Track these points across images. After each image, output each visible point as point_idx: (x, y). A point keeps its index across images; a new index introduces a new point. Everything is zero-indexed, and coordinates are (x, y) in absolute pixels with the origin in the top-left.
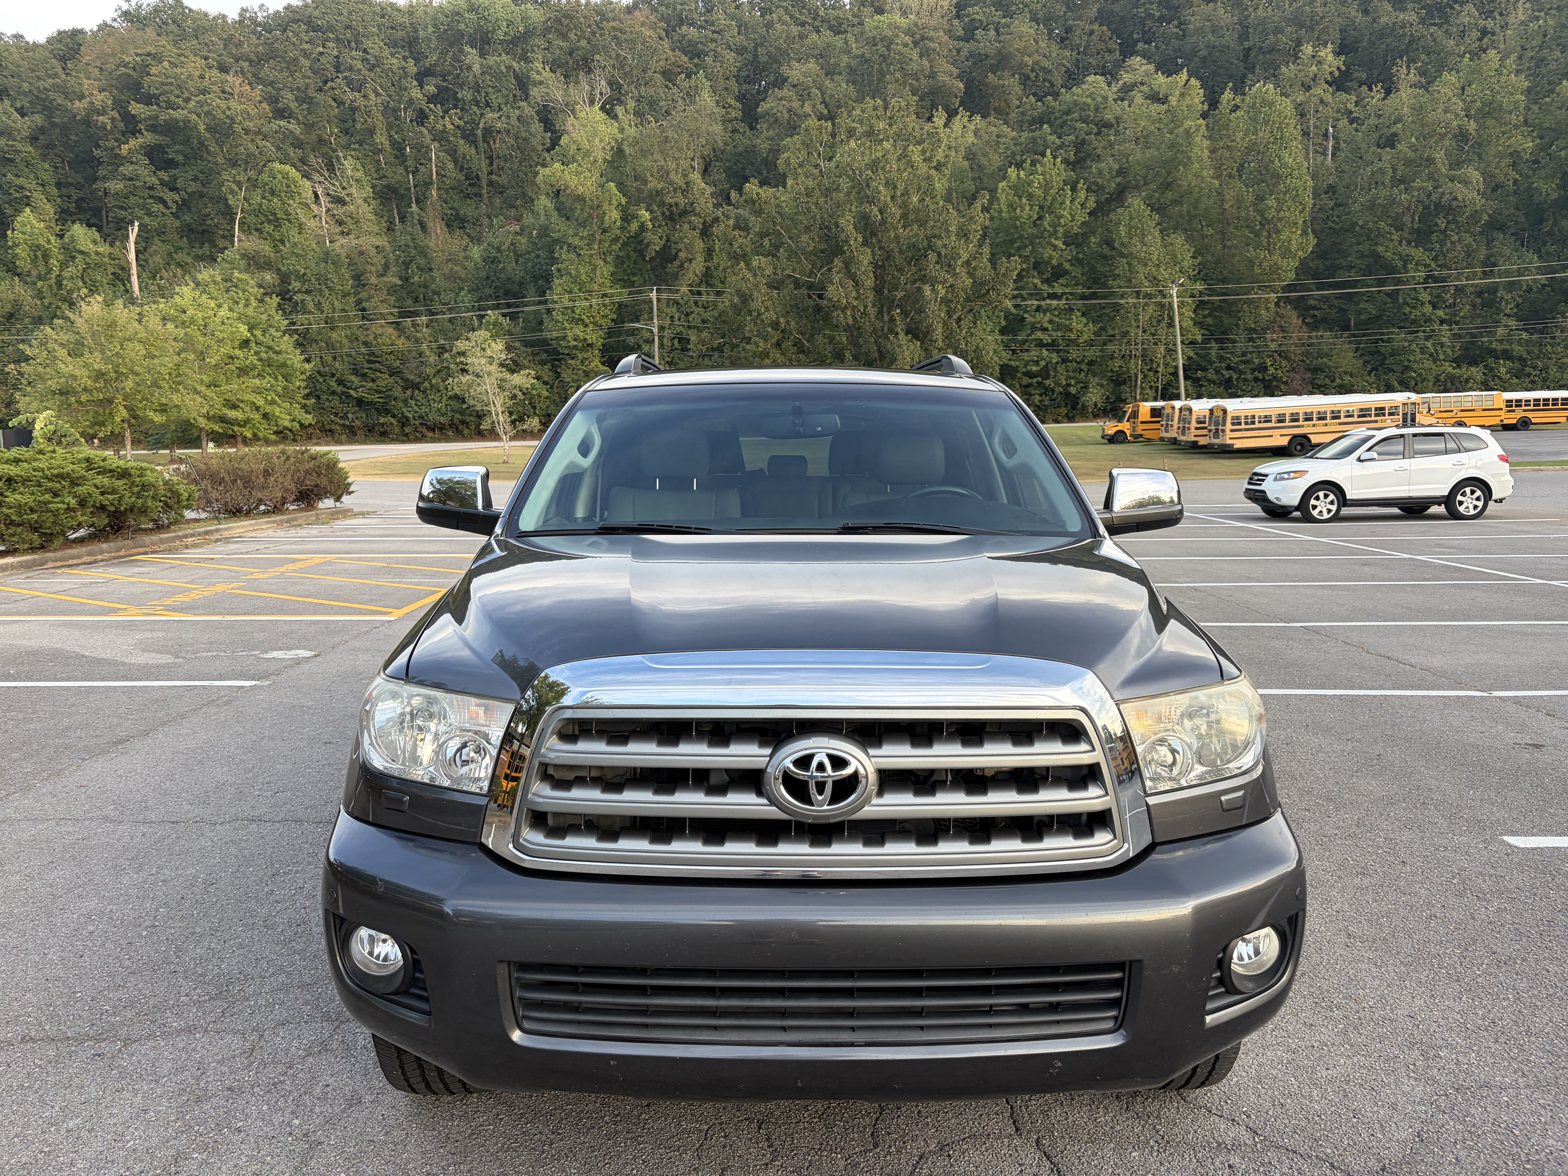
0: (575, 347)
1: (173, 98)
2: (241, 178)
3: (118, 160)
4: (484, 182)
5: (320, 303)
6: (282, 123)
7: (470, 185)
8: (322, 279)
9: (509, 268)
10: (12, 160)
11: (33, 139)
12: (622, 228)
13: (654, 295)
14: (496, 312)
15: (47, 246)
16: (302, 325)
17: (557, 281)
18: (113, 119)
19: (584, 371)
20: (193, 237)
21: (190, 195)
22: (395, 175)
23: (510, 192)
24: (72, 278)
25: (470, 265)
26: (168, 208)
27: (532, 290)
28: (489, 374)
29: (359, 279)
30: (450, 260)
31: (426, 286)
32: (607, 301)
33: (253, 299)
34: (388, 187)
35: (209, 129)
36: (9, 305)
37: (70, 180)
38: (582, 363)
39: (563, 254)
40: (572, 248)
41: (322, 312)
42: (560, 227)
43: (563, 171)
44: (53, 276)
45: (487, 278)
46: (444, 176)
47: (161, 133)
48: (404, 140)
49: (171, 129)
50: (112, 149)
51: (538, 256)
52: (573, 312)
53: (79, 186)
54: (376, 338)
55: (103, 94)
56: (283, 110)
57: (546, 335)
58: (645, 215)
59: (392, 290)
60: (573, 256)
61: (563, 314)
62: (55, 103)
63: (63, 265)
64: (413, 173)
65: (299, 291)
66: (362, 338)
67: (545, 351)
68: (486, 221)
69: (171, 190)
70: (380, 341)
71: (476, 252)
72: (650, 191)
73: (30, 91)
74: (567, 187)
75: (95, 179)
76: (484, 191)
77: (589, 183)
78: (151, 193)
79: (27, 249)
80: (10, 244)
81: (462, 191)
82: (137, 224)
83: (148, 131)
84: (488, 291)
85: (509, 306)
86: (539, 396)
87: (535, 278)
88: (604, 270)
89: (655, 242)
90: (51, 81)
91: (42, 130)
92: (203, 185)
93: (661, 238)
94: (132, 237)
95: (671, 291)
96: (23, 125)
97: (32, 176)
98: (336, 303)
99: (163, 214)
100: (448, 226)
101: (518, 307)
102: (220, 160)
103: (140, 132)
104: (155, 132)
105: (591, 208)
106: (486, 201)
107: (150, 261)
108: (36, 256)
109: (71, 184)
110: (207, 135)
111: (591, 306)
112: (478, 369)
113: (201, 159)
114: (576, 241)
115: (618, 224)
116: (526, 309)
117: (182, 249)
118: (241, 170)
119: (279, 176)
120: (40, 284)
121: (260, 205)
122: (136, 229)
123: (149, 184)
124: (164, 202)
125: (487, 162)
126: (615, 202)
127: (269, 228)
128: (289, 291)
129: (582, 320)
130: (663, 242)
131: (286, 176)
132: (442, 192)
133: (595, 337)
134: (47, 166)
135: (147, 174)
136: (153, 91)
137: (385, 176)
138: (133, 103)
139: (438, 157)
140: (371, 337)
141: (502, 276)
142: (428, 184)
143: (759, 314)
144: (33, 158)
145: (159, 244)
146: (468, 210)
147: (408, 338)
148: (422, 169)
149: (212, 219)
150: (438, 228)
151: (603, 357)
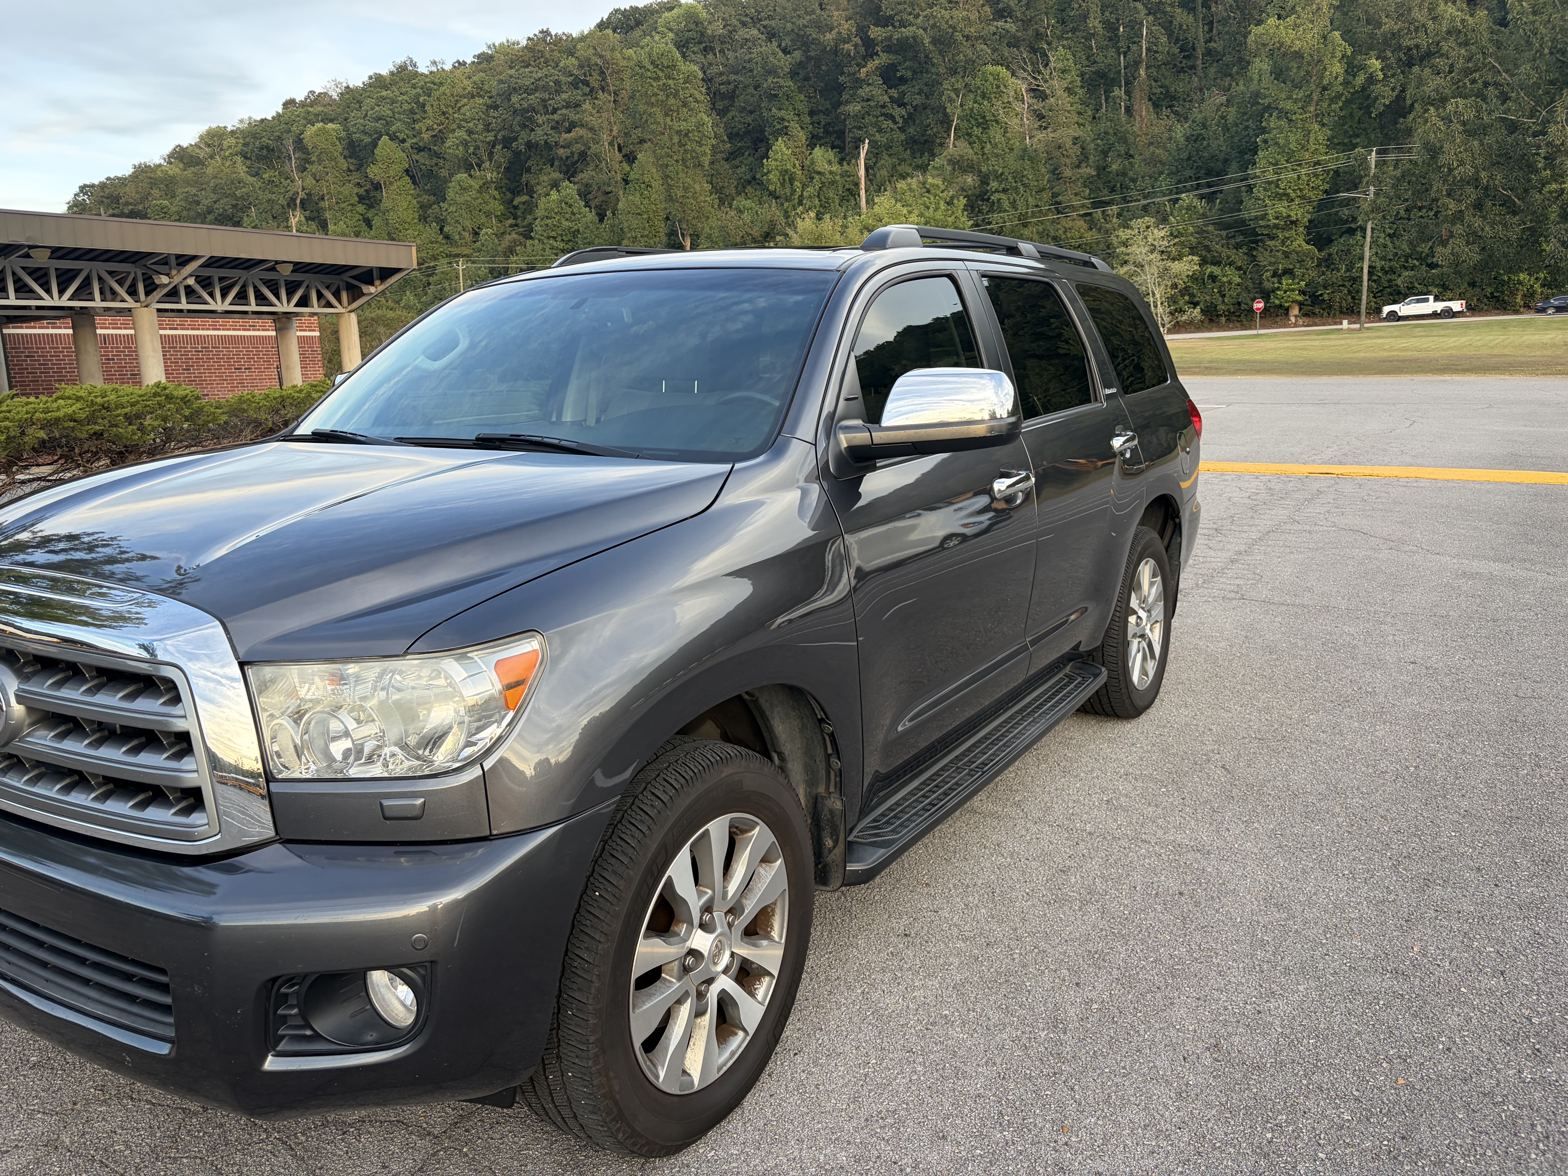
0: (1276, 226)
1: (905, 16)
2: (959, 85)
3: (859, 83)
4: (1199, 52)
5: (1015, 201)
6: (1000, 24)
7: (1184, 57)
8: (1018, 176)
9: (1214, 144)
10: (776, 96)
11: (793, 74)
12: (1346, 83)
13: (1373, 157)
14: (1191, 195)
15: (793, 170)
16: (997, 223)
17: (1261, 154)
18: (856, 46)
19: (1284, 252)
20: (916, 147)
21: (915, 108)
22: (1105, 59)
23: (1228, 59)
24: (810, 197)
25: (1171, 146)
26: (895, 123)
27: (1234, 165)
28: (1150, 263)
29: (1056, 174)
30: (1152, 143)
31: (1124, 174)
32: (1320, 169)
33: (942, 203)
34: (1097, 73)
35: (935, 41)
36: (766, 226)
37: (820, 107)
38: (1283, 243)
39: (1273, 122)
40: (1284, 114)
41: (1017, 210)
42: (1273, 92)
43: (1277, 27)
44: (796, 197)
45: (1189, 159)
46: (1156, 52)
47: (896, 53)
48: (1118, 20)
49: (904, 48)
50: (854, 74)
51: (1247, 128)
52: (1277, 186)
53: (827, 112)
54: (1065, 232)
55: (849, 22)
56: (1004, 10)
57: (1245, 215)
58: (1375, 64)
59: (1088, 182)
60: (1283, 123)
61: (1265, 190)
62: (810, 38)
63: (804, 186)
64: (1125, 54)
65: (997, 191)
66: (1052, 233)
67: (1242, 233)
68: (1197, 96)
69: (899, 106)
70: (1069, 235)
71: (1180, 131)
72: (1384, 35)
73: (792, 30)
74: (1282, 44)
75: (840, 104)
76: (1199, 62)
77: (1309, 36)
78: (883, 111)
79: (778, 173)
80: (765, 171)
81: (1175, 65)
82: (867, 141)
83: (883, 52)
84: (1188, 173)
85: (1209, 185)
86: (1230, 283)
87: (1242, 153)
88: (1320, 135)
89: (1385, 95)
90: (808, 17)
91: (801, 64)
92: (927, 97)
93: (1393, 89)
94: (863, 155)
95: (1400, 150)
96: (784, 62)
97: (790, 108)
98: (1030, 199)
99: (892, 130)
100: (1156, 105)
101: (1217, 185)
102: (942, 70)
103: (877, 54)
104: (889, 52)
105: (1309, 64)
106: (1200, 73)
107: (878, 176)
108: (784, 179)
109: (821, 111)
110: (932, 48)
111: (1299, 178)
112: (1139, 259)
113: (927, 72)
114: (1289, 105)
115: (1341, 79)
116: (1225, 187)
117: (905, 160)
118: (959, 77)
119: (991, 78)
120: (786, 204)
121: (972, 110)
122: (866, 146)
123: (881, 103)
124: (892, 118)
125: (1206, 28)
126: (1339, 55)
127: (977, 131)
128: (988, 191)
129: (1288, 195)
130: (1395, 94)
131: (997, 77)
132: (1153, 70)
133: (1300, 213)
134: (802, 97)
135: (878, 92)
136: (889, 12)
137: (1095, 62)
138: (872, 27)
139: (1150, 32)
140: (1061, 232)
141: (1205, 154)
142: (1137, 63)
143: (1450, 170)
144: (793, 91)
145: (887, 157)
146: (1179, 87)
147: (1099, 230)
148: (1134, 48)
149: (932, 129)
150: (1143, 109)
151: (1308, 234)
